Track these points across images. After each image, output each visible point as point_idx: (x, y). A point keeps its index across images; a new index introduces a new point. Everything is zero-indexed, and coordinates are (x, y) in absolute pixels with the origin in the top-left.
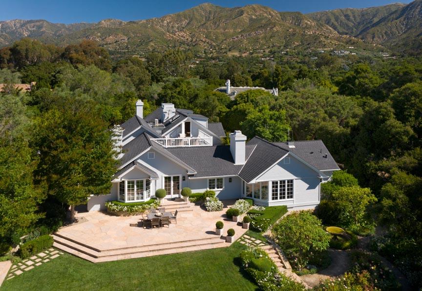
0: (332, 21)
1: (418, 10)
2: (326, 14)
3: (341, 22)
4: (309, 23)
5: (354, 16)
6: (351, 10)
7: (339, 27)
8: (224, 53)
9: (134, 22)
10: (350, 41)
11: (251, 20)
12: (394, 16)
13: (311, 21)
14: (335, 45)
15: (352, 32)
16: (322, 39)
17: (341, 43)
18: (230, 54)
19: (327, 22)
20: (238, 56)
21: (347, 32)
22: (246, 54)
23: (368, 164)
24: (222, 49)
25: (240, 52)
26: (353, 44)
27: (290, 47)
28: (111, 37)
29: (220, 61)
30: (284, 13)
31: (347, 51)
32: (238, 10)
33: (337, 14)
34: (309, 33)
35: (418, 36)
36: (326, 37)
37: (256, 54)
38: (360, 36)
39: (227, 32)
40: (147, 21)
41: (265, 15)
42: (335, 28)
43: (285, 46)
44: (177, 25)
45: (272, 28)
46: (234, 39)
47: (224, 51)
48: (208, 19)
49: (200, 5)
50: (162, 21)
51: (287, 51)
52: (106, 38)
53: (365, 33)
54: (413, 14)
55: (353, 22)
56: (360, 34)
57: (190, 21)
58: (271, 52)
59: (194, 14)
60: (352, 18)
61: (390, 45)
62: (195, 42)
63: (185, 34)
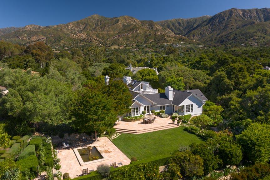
0: (171, 26)
1: (218, 20)
2: (167, 22)
3: (176, 27)
4: (158, 27)
5: (183, 24)
6: (181, 20)
7: (174, 30)
8: (109, 47)
9: (49, 27)
10: (181, 38)
11: (124, 25)
12: (205, 23)
13: (159, 26)
14: (173, 41)
15: (182, 33)
16: (166, 37)
17: (177, 40)
18: (112, 47)
19: (168, 27)
20: (117, 48)
21: (179, 33)
22: (122, 47)
23: (217, 98)
24: (107, 44)
25: (118, 46)
26: (183, 40)
27: (147, 43)
28: (34, 37)
29: (106, 52)
30: (143, 22)
31: (180, 44)
32: (116, 19)
33: (174, 22)
34: (158, 34)
35: (218, 35)
36: (168, 36)
37: (128, 47)
38: (187, 36)
39: (109, 33)
40: (57, 26)
41: (132, 22)
42: (173, 31)
43: (144, 42)
44: (77, 29)
45: (136, 31)
46: (114, 37)
47: (108, 45)
48: (97, 25)
49: (92, 16)
50: (68, 26)
51: (146, 45)
52: (31, 38)
53: (189, 34)
54: (215, 23)
55: (182, 27)
56: (186, 34)
57: (85, 27)
58: (136, 45)
59: (87, 22)
60: (182, 24)
61: (203, 40)
62: (90, 40)
63: (84, 35)
